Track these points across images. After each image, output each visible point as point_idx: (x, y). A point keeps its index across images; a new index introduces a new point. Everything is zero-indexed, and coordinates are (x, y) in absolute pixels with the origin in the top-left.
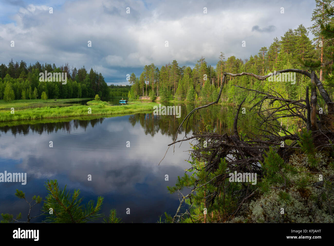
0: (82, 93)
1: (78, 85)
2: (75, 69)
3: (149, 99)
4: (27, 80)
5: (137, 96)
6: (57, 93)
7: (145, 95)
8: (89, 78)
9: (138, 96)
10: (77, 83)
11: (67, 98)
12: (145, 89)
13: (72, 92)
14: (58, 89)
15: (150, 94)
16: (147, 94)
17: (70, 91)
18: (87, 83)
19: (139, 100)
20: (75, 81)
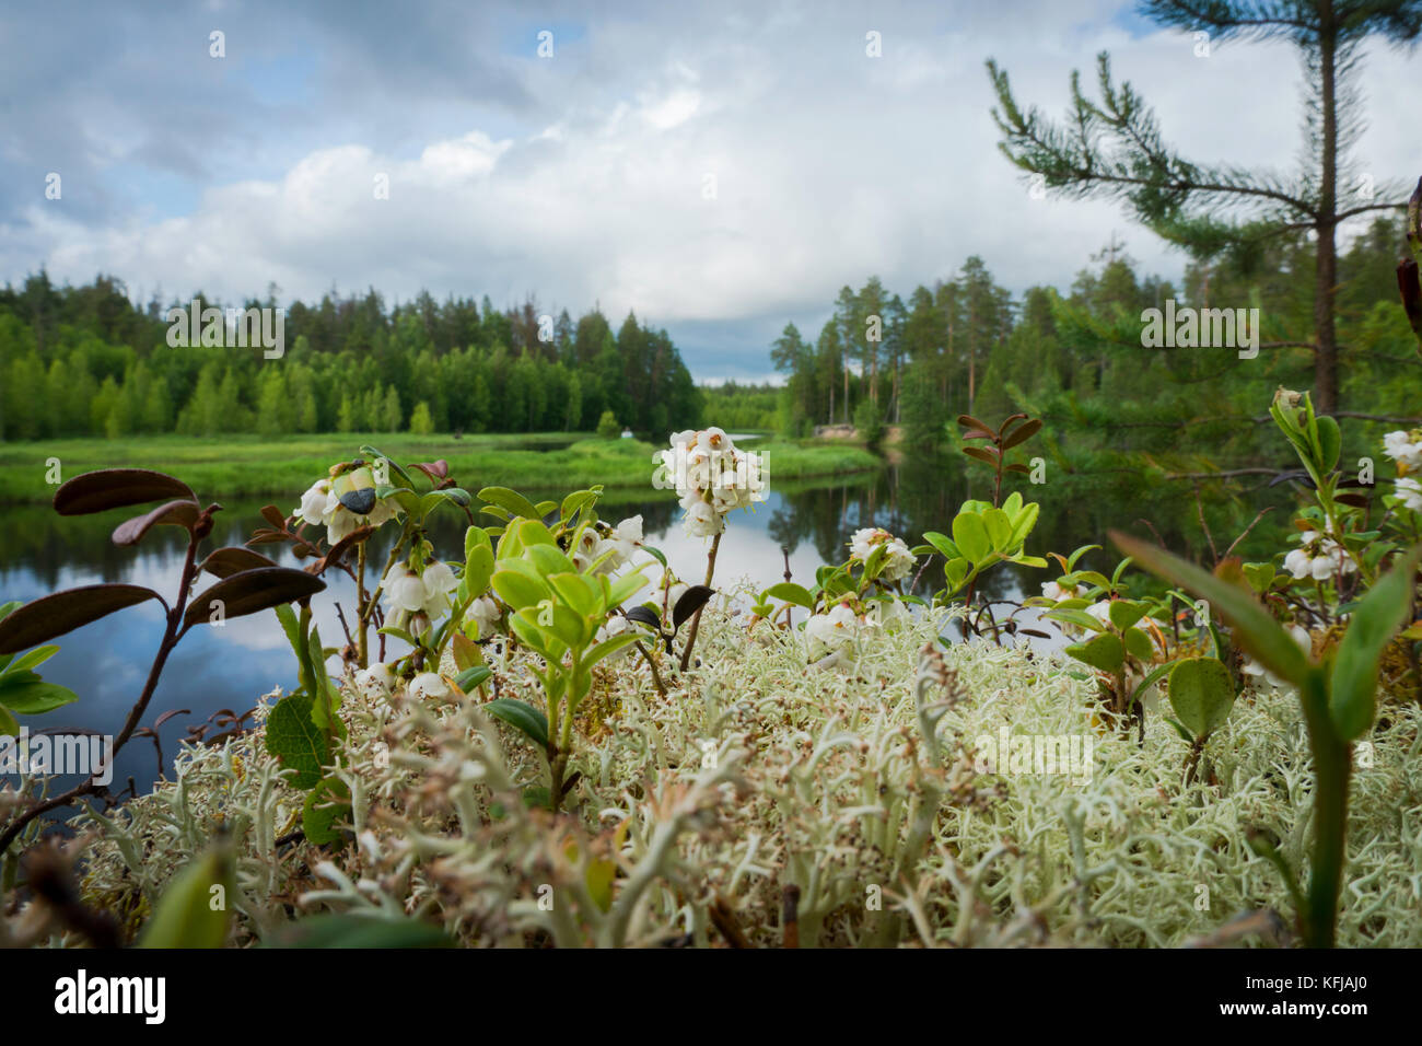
0: (584, 409)
1: (569, 377)
2: (565, 316)
3: (855, 435)
4: (368, 359)
5: (802, 423)
6: (483, 408)
7: (837, 421)
8: (614, 351)
9: (809, 422)
10: (565, 370)
11: (524, 429)
12: (839, 396)
13: (543, 407)
14: (487, 392)
15: (857, 414)
16: (846, 416)
17: (536, 403)
18: (606, 370)
19: (811, 440)
20: (560, 364)
